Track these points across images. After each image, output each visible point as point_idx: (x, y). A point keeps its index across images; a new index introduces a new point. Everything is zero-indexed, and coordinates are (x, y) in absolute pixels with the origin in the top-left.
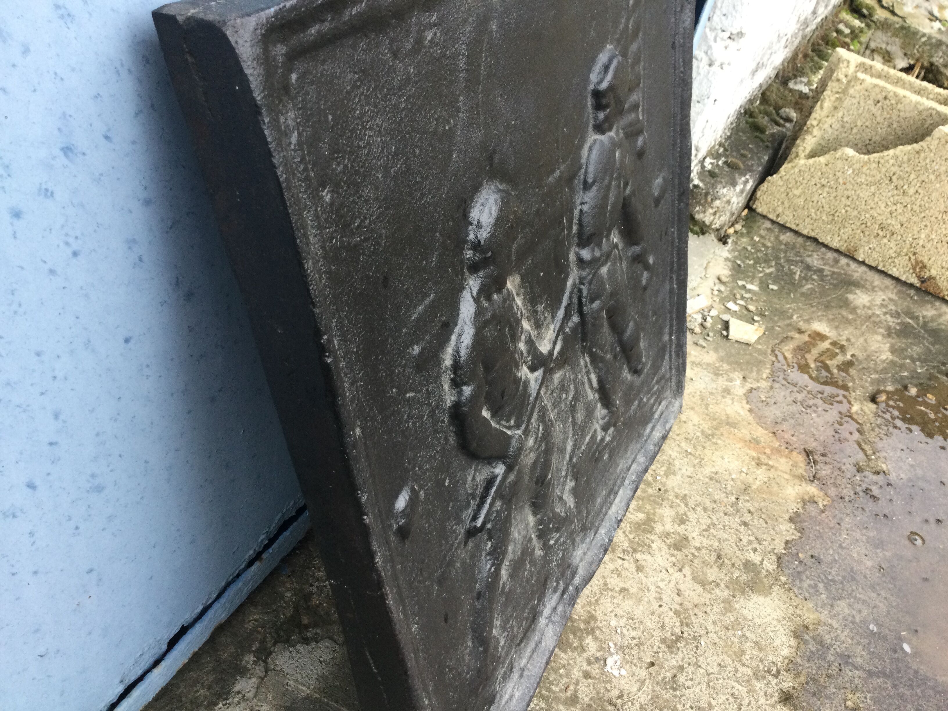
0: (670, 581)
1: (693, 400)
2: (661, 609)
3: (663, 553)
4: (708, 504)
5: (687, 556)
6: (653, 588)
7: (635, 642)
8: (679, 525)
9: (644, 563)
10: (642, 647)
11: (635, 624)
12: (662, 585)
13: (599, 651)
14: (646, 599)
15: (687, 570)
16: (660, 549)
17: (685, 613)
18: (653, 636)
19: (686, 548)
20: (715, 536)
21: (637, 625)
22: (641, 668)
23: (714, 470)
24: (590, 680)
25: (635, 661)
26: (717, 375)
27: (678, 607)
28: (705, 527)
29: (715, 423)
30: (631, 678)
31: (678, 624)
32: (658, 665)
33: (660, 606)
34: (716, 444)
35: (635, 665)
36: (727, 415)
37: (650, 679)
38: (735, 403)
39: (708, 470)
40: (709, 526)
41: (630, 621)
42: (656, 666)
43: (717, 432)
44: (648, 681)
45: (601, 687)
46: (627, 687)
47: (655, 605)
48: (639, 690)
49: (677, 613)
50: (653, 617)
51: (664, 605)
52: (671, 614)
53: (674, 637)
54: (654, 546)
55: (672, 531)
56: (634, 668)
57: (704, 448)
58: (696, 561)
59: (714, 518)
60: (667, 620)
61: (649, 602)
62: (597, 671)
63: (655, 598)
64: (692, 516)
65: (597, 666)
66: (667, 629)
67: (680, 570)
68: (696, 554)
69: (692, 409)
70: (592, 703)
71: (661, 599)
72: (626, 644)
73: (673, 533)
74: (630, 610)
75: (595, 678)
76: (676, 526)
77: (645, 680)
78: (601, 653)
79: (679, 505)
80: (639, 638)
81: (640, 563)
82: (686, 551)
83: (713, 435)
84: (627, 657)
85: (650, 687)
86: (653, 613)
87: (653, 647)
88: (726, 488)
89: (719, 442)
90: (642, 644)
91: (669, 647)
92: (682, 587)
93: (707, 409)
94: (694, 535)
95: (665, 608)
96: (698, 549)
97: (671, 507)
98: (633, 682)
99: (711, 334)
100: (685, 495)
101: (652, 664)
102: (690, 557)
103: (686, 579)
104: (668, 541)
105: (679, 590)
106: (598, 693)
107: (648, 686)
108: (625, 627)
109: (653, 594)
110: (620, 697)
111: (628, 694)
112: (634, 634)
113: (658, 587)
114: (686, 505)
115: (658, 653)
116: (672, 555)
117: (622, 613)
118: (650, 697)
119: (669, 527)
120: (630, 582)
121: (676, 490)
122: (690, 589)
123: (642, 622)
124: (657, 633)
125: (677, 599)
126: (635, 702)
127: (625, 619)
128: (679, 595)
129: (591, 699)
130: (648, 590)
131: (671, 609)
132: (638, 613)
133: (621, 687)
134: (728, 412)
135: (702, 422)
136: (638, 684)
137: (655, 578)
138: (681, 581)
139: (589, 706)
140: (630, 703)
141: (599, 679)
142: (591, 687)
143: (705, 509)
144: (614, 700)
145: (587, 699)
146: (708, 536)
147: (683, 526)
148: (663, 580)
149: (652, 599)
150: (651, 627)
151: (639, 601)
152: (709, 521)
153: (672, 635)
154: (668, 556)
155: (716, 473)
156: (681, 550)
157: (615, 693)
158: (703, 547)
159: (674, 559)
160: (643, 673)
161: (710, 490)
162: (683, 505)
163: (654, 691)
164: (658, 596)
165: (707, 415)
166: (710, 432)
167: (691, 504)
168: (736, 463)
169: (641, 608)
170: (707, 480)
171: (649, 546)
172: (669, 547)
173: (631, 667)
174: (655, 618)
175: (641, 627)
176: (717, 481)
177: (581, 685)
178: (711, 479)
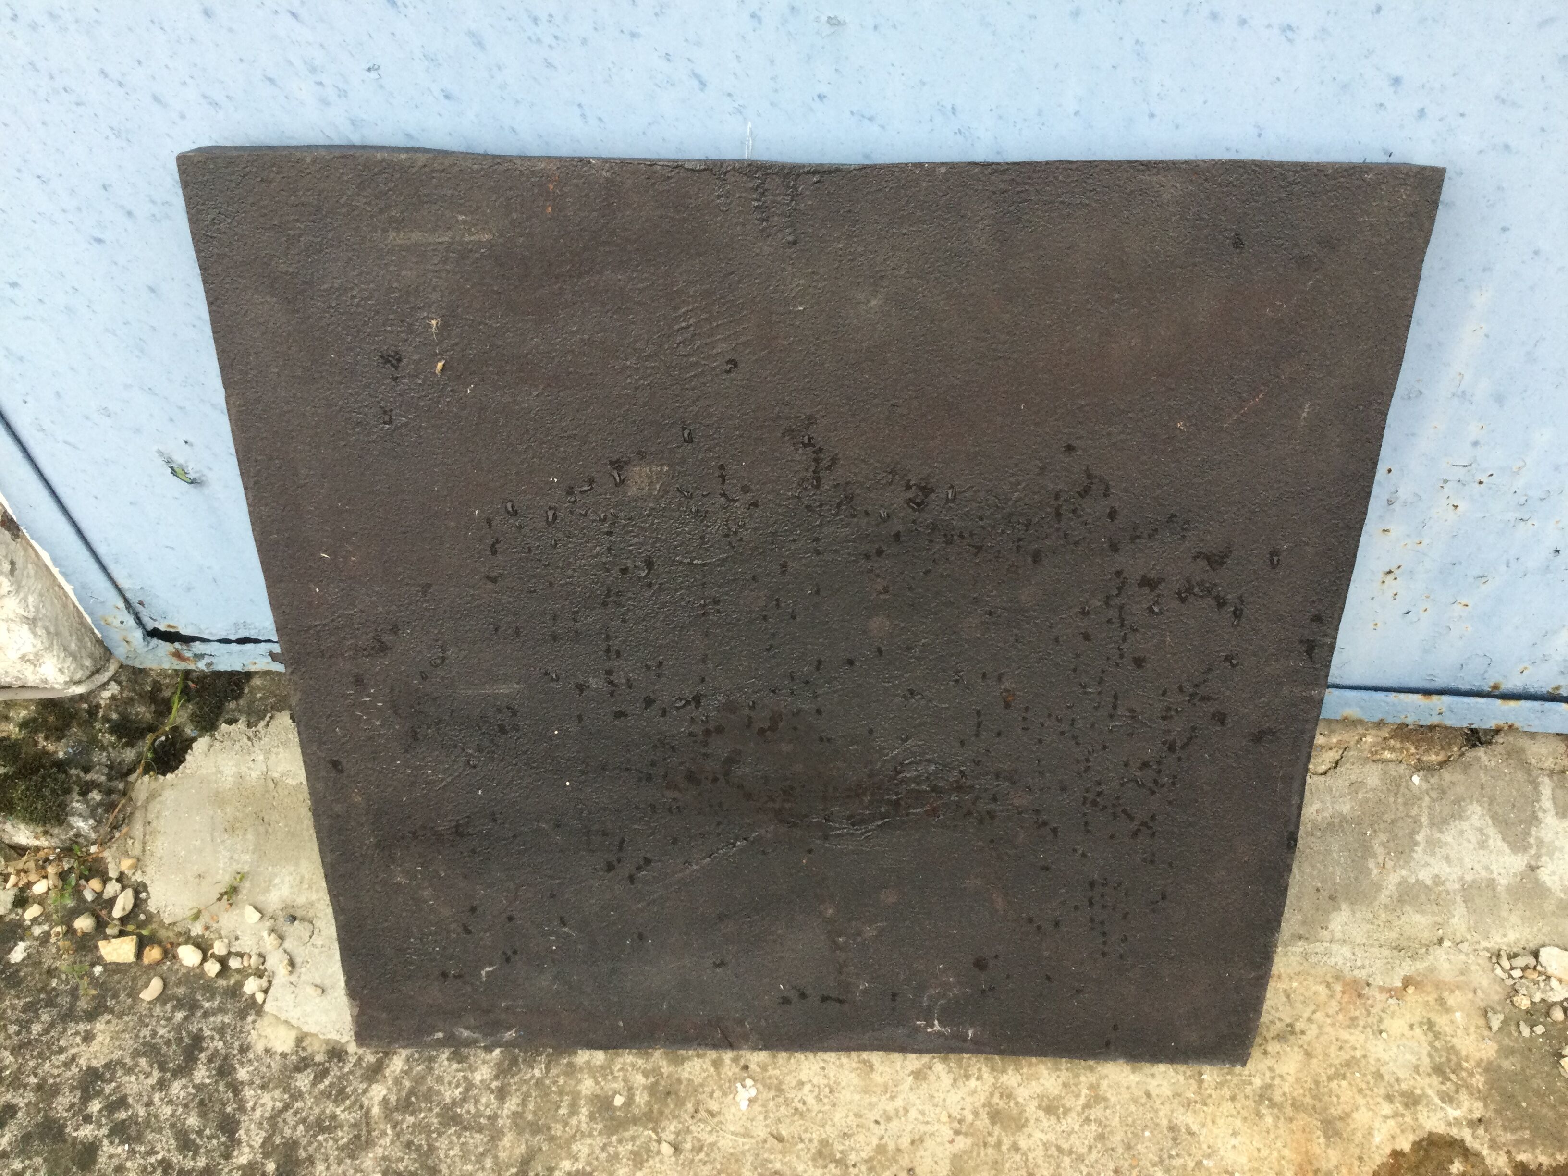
0: (927, 1123)
1: (1333, 1050)
2: (872, 1125)
3: (969, 1099)
4: (1116, 1139)
5: (990, 1134)
6: (899, 1103)
7: (800, 1106)
8: (1039, 1107)
9: (932, 1078)
10: (796, 1117)
11: (826, 1096)
12: (913, 1114)
13: (759, 1065)
14: (874, 1099)
15: (963, 1143)
16: (974, 1092)
17: (887, 1160)
18: (823, 1126)
19: (1004, 1128)
20: (1058, 1166)
21: (826, 1100)
22: (766, 1126)
23: (1195, 1128)
24: (712, 1069)
25: (771, 1115)
26: (1438, 1070)
27: (891, 1146)
28: (1066, 1146)
29: (1308, 1100)
30: (744, 1118)
31: (864, 1155)
32: (784, 1148)
33: (877, 1122)
34: (1259, 1115)
35: (766, 1118)
36: (1348, 1115)
37: (757, 1142)
38: (1391, 1122)
39: (1185, 1118)
40: (1070, 1152)
41: (827, 1090)
42: (780, 1146)
43: (1289, 1112)
44: (753, 1141)
45: (711, 1085)
46: (729, 1117)
47: (875, 1114)
48: (733, 1133)
49: (881, 1149)
50: (851, 1117)
51: (883, 1127)
52: (875, 1142)
53: (838, 1156)
54: (973, 1083)
55: (1020, 1100)
56: (762, 1117)
57: (1233, 1098)
58: (990, 1151)
59: (1094, 1156)
60: (861, 1138)
61: (872, 1106)
62: (730, 1074)
63: (885, 1111)
64: (1072, 1121)
65: (737, 1070)
66: (847, 1143)
67: (957, 1133)
68: (1004, 1148)
69: (1308, 1055)
70: (685, 1082)
71: (889, 1119)
72: (788, 1095)
73: (1017, 1103)
74: (843, 1084)
75: (719, 1074)
76: (1035, 1103)
77: (752, 1137)
78: (758, 1069)
79: (1078, 1096)
80: (808, 1110)
81: (929, 1072)
82: (997, 1130)
83: (1273, 1105)
84: (771, 1103)
85: (747, 1147)
86: (858, 1115)
87: (806, 1131)
88: (1171, 1157)
89: (1269, 1120)
90: (802, 1115)
91: (820, 1153)
92: (929, 1143)
93: (1330, 1079)
94: (1038, 1135)
95: (879, 1130)
96: (1015, 1148)
97: (1065, 1085)
98: (741, 1122)
99: (1540, 1030)
100: (1105, 1099)
101: (780, 1139)
102: (992, 1140)
103: (948, 1145)
104: (996, 1099)
105: (921, 1140)
106: (702, 1085)
107: (749, 1143)
108: (814, 1086)
109: (890, 1107)
110: (712, 1114)
111: (721, 1123)
112: (811, 1100)
113: (906, 1111)
114: (1087, 1106)
115: (802, 1141)
116: (976, 1114)
117: (831, 1075)
118: (732, 1150)
119: (1022, 1094)
120: (887, 1069)
121: (1104, 1084)
122: (933, 1155)
123: (834, 1105)
124: (830, 1132)
125: (905, 1142)
126: (715, 1134)
127: (826, 1082)
128: (913, 1142)
129: (689, 1080)
130: (892, 1098)
131: (882, 1138)
132: (845, 1096)
133: (725, 1110)
134: (1355, 1115)
135: (1291, 1079)
136: (742, 1131)
137: (918, 1102)
138: (939, 1140)
139: (679, 1081)
140: (709, 1128)
141: (721, 1079)
142: (705, 1074)
143: (1101, 1137)
144: (701, 1108)
145: (685, 1075)
146: (1051, 1156)
147: (1041, 1114)
148: (922, 1113)
149: (881, 1106)
150: (836, 1120)
151: (866, 1091)
152: (1083, 1150)
153: (842, 1152)
154: (969, 1107)
155: (1191, 1134)
156: (993, 1123)
157: (714, 1106)
158: (1025, 1154)
159: (970, 1118)
160: (761, 1131)
161: (1147, 1134)
162: (1082, 1101)
163: (743, 1153)
164: (892, 1113)
165: (1317, 1083)
166: (1278, 1098)
167: (1096, 1112)
168: (1244, 1160)
169: (857, 1097)
170: (1165, 1123)
171: (967, 1077)
172: (988, 1104)
173: (760, 1113)
174: (852, 1120)
175: (827, 1107)
176: (1175, 1139)
177: (700, 1060)
178: (1172, 1128)
